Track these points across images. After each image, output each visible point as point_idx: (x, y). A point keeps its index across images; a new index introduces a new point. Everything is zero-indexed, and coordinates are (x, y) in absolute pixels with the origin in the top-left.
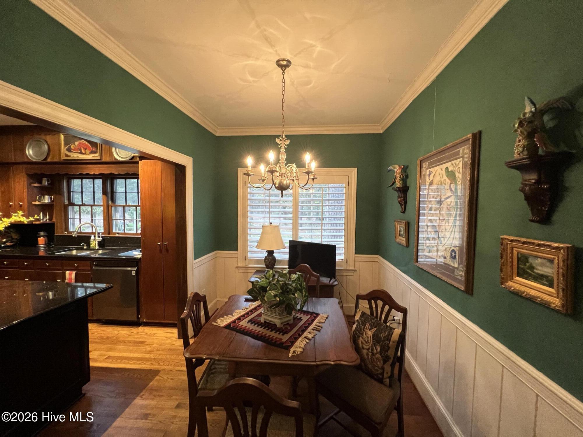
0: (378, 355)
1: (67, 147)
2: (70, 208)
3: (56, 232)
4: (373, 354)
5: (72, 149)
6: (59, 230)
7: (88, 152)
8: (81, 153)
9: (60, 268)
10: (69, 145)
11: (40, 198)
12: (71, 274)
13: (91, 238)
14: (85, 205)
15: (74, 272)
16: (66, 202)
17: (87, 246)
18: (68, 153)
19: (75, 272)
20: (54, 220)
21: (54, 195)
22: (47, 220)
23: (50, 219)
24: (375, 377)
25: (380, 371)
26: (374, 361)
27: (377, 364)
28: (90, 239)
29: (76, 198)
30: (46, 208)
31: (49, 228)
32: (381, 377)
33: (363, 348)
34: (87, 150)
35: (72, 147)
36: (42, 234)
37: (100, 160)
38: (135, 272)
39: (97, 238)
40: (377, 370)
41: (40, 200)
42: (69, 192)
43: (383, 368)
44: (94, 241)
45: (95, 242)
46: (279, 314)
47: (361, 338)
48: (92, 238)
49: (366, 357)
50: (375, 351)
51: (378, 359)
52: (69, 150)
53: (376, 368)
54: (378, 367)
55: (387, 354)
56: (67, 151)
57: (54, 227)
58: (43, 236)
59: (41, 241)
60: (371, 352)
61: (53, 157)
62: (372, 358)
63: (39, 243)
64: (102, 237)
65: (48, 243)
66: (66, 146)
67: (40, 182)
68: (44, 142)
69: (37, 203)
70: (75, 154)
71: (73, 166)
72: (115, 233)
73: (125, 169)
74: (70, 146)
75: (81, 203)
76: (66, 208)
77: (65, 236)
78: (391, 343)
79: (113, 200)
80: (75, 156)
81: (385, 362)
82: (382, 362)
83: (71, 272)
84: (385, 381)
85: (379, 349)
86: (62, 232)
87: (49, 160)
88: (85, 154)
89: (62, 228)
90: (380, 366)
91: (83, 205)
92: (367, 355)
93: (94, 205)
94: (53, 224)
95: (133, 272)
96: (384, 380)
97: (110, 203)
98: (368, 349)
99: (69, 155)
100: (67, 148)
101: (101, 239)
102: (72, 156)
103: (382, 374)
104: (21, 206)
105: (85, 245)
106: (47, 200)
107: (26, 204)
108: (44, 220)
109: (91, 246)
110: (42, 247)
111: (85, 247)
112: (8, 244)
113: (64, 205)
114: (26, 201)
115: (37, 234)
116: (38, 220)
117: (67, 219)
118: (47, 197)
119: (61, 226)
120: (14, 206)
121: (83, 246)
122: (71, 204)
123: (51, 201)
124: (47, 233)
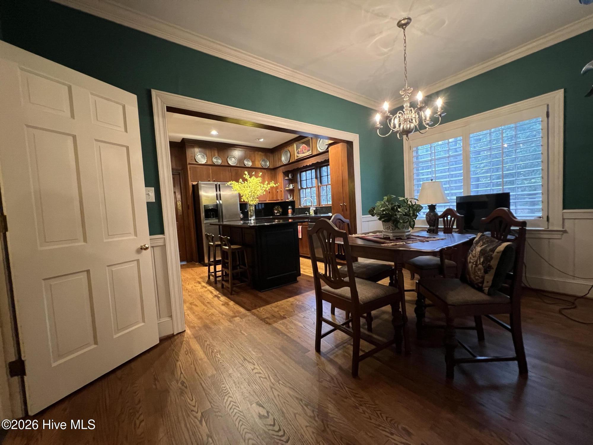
0: (480, 266)
1: (297, 151)
2: (301, 190)
4: (476, 265)
6: (297, 206)
8: (303, 153)
11: (288, 185)
12: (299, 228)
15: (301, 226)
16: (300, 188)
21: (294, 184)
23: (293, 198)
24: (476, 286)
25: (481, 280)
26: (476, 272)
27: (478, 274)
29: (304, 184)
30: (291, 191)
31: (292, 203)
32: (480, 285)
33: (470, 262)
34: (305, 150)
35: (299, 151)
37: (312, 154)
39: (313, 208)
40: (477, 279)
41: (288, 187)
42: (301, 181)
43: (483, 277)
45: (312, 210)
46: (392, 229)
47: (471, 254)
48: (311, 208)
49: (471, 269)
50: (479, 262)
51: (479, 269)
52: (298, 153)
53: (477, 278)
54: (479, 276)
55: (489, 264)
57: (295, 203)
58: (290, 209)
59: (290, 211)
60: (475, 264)
61: (292, 160)
62: (475, 269)
63: (289, 213)
64: (316, 207)
65: (293, 213)
67: (288, 177)
68: (288, 151)
69: (287, 189)
71: (300, 162)
72: (322, 205)
73: (323, 157)
75: (306, 187)
76: (299, 190)
77: (300, 208)
78: (495, 253)
79: (321, 182)
80: (301, 155)
81: (486, 272)
82: (483, 271)
84: (485, 290)
85: (481, 261)
86: (298, 206)
87: (290, 162)
88: (305, 153)
89: (298, 204)
90: (480, 275)
91: (307, 188)
92: (472, 266)
93: (312, 187)
94: (294, 201)
96: (483, 289)
97: (319, 184)
98: (473, 263)
99: (298, 156)
103: (482, 282)
104: (281, 191)
105: (308, 213)
106: (291, 187)
107: (283, 190)
108: (291, 199)
109: (311, 213)
110: (290, 215)
111: (308, 214)
112: (278, 214)
113: (299, 189)
114: (283, 188)
115: (288, 207)
116: (288, 199)
117: (300, 198)
118: (291, 185)
119: (298, 202)
120: (279, 192)
121: (307, 214)
122: (302, 188)
123: (293, 187)
124: (292, 207)
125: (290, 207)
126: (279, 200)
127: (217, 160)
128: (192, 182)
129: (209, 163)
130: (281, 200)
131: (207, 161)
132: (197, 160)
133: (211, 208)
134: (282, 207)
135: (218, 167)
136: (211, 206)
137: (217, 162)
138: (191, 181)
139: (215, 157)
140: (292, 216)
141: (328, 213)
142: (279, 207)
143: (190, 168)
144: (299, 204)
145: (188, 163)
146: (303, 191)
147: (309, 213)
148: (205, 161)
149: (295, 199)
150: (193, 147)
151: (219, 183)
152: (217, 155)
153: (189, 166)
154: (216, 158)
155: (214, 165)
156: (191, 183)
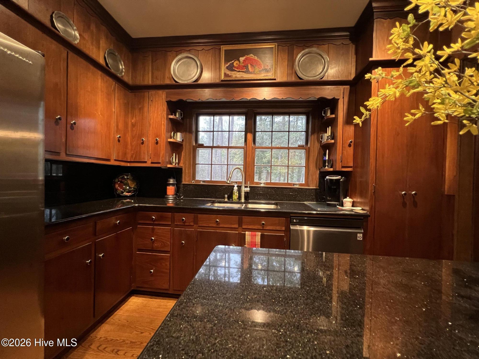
1: (229, 64)
3: (183, 181)
5: (235, 67)
6: (187, 179)
7: (257, 70)
8: (247, 71)
9: (236, 226)
10: (231, 62)
11: (173, 134)
12: (253, 236)
13: (234, 188)
14: (217, 147)
16: (194, 143)
18: (228, 72)
19: (260, 233)
20: (181, 165)
21: (184, 133)
22: (176, 164)
23: (179, 163)
30: (177, 148)
34: (256, 68)
35: (235, 64)
36: (171, 181)
37: (274, 79)
38: (361, 235)
39: (243, 188)
41: (173, 137)
42: (197, 131)
44: (238, 192)
45: (240, 193)
48: (236, 188)
52: (231, 68)
56: (227, 70)
57: (182, 173)
58: (173, 185)
59: (171, 190)
63: (168, 193)
64: (250, 187)
65: (176, 195)
66: (227, 64)
67: (175, 114)
69: (172, 140)
70: (238, 73)
74: (233, 63)
77: (193, 185)
79: (255, 141)
83: (253, 233)
86: (189, 181)
87: (201, 81)
88: (253, 72)
89: (188, 176)
94: (181, 169)
95: (358, 235)
97: (253, 144)
99: (230, 75)
100: (227, 65)
101: (249, 189)
102: (234, 76)
104: (157, 143)
106: (179, 137)
107: (162, 142)
112: (125, 194)
113: (193, 146)
114: (163, 136)
115: (167, 181)
116: (170, 163)
117: (194, 164)
118: (178, 134)
119: (189, 172)
122: (201, 146)
123: (182, 140)
124: (177, 181)
126: (146, 162)
130: (152, 163)
144: (191, 175)
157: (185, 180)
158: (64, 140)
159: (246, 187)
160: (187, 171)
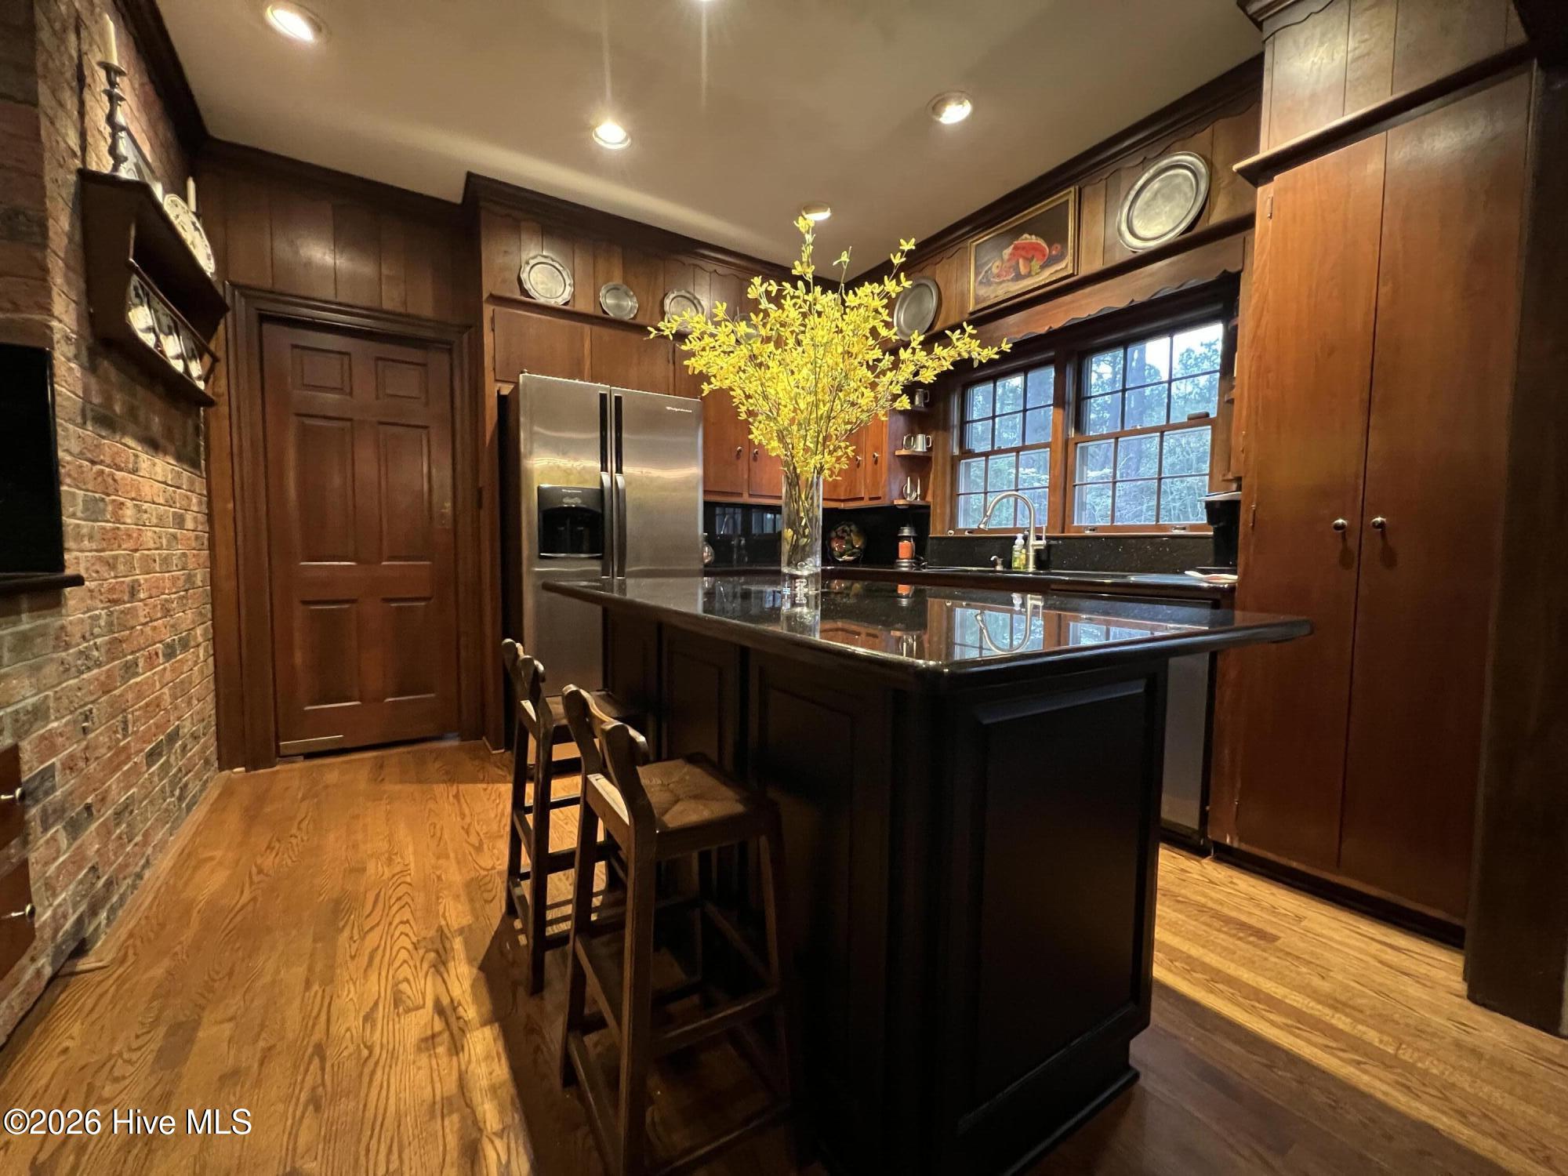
1: (983, 273)
2: (965, 463)
3: (931, 529)
5: (995, 276)
6: (939, 528)
7: (1036, 265)
8: (1019, 277)
10: (986, 268)
11: (909, 439)
13: (1017, 541)
14: (1000, 451)
16: (956, 451)
17: (1003, 564)
18: (982, 291)
21: (934, 433)
22: (916, 498)
23: (923, 496)
28: (1014, 544)
29: (979, 437)
30: (918, 466)
31: (918, 516)
34: (1034, 263)
35: (994, 269)
37: (1071, 276)
39: (1032, 541)
41: (908, 446)
42: (964, 423)
44: (1024, 551)
45: (1027, 551)
48: (1020, 541)
52: (987, 281)
56: (981, 288)
57: (928, 515)
58: (907, 538)
59: (905, 548)
61: (947, 319)
63: (900, 553)
64: (1048, 538)
65: (915, 558)
66: (980, 273)
68: (930, 283)
69: (904, 452)
70: (1000, 285)
71: (991, 325)
73: (1152, 278)
74: (988, 270)
75: (989, 449)
76: (954, 463)
77: (951, 538)
79: (1079, 423)
80: (1002, 291)
86: (943, 530)
87: (939, 326)
88: (1029, 275)
89: (943, 522)
91: (995, 451)
93: (1024, 448)
94: (927, 508)
97: (1072, 433)
99: (985, 297)
100: (981, 277)
101: (1043, 542)
102: (993, 295)
104: (876, 462)
105: (999, 561)
106: (920, 445)
107: (885, 458)
108: (913, 497)
109: (1016, 564)
110: (905, 565)
111: (999, 568)
112: (846, 558)
113: (953, 457)
114: (886, 447)
115: (899, 530)
116: (902, 496)
117: (954, 495)
118: (920, 437)
119: (943, 514)
120: (863, 465)
121: (994, 564)
122: (968, 454)
123: (928, 449)
124: (916, 532)
125: (906, 532)
126: (862, 499)
127: (617, 298)
128: (499, 385)
129: (583, 306)
130: (871, 499)
131: (573, 295)
132: (527, 286)
133: (568, 502)
134: (863, 532)
135: (620, 334)
136: (571, 496)
137: (619, 307)
138: (497, 381)
139: (611, 284)
140: (913, 570)
141: (1181, 572)
142: (853, 527)
143: (493, 320)
144: (947, 519)
145: (485, 296)
146: (968, 465)
147: (1008, 564)
148: (566, 296)
149: (929, 498)
150: (515, 227)
151: (617, 391)
152: (617, 280)
153: (488, 310)
154: (616, 288)
155: (602, 320)
156: (494, 388)
157: (935, 529)
158: (746, 476)
159: (1039, 538)
160: (938, 511)
